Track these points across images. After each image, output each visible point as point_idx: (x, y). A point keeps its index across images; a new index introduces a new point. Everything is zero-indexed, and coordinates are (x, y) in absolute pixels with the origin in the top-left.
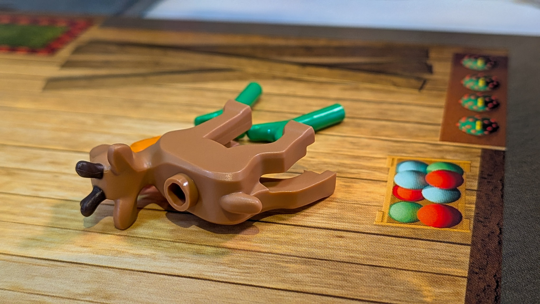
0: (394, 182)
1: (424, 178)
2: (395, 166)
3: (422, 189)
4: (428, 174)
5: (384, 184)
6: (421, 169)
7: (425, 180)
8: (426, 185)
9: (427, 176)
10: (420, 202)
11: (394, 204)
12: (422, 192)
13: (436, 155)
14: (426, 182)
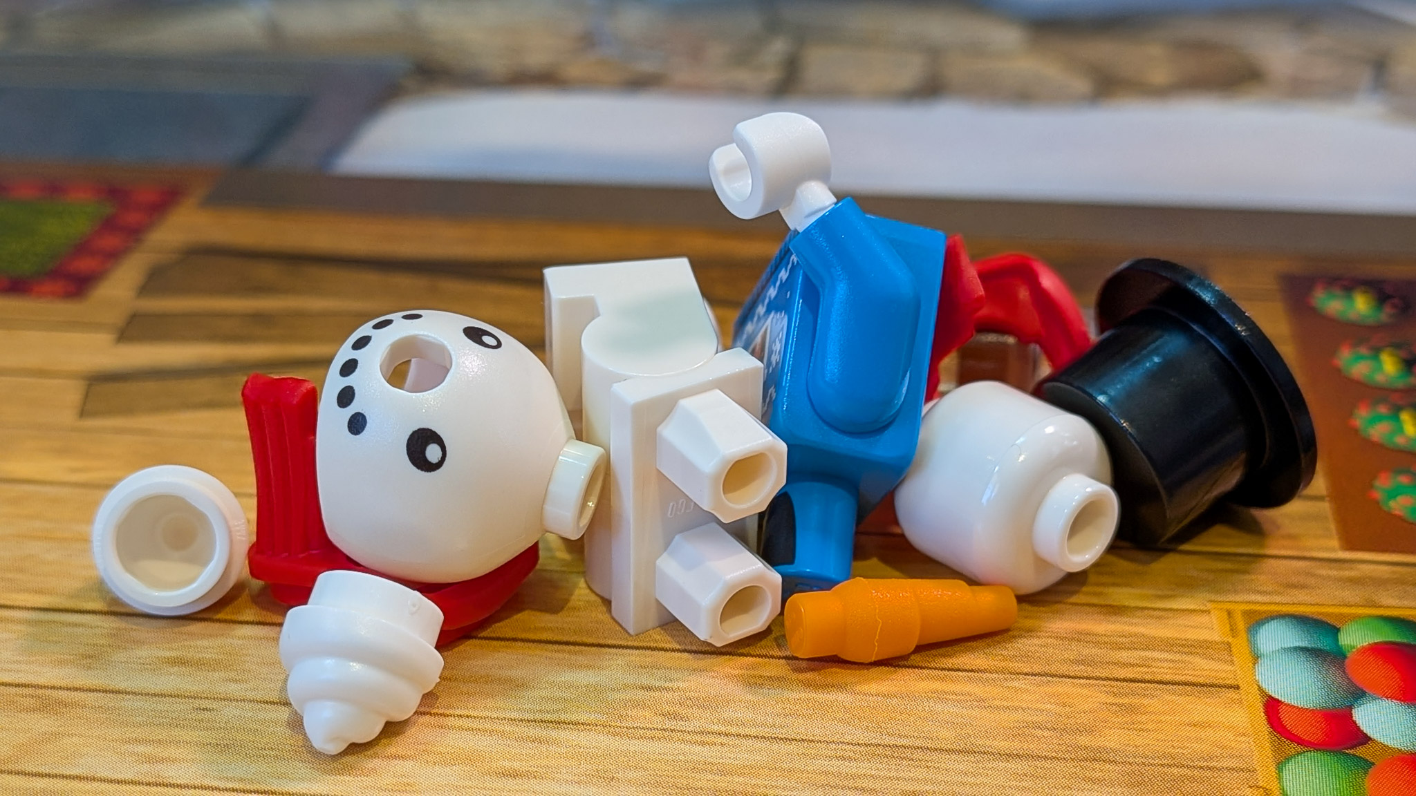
0: (1260, 689)
1: (1344, 672)
2: (1243, 635)
3: (1350, 708)
4: (1348, 655)
5: (1232, 694)
6: (1323, 643)
7: (1348, 679)
8: (1358, 694)
9: (1347, 661)
10: (1361, 751)
11: (1287, 759)
12: (1354, 718)
13: (1349, 595)
14: (1354, 685)
